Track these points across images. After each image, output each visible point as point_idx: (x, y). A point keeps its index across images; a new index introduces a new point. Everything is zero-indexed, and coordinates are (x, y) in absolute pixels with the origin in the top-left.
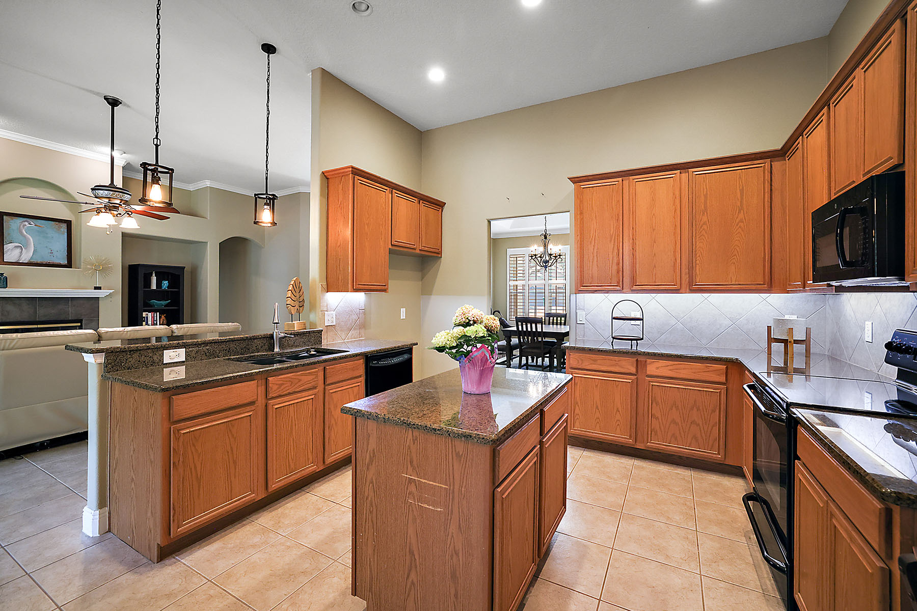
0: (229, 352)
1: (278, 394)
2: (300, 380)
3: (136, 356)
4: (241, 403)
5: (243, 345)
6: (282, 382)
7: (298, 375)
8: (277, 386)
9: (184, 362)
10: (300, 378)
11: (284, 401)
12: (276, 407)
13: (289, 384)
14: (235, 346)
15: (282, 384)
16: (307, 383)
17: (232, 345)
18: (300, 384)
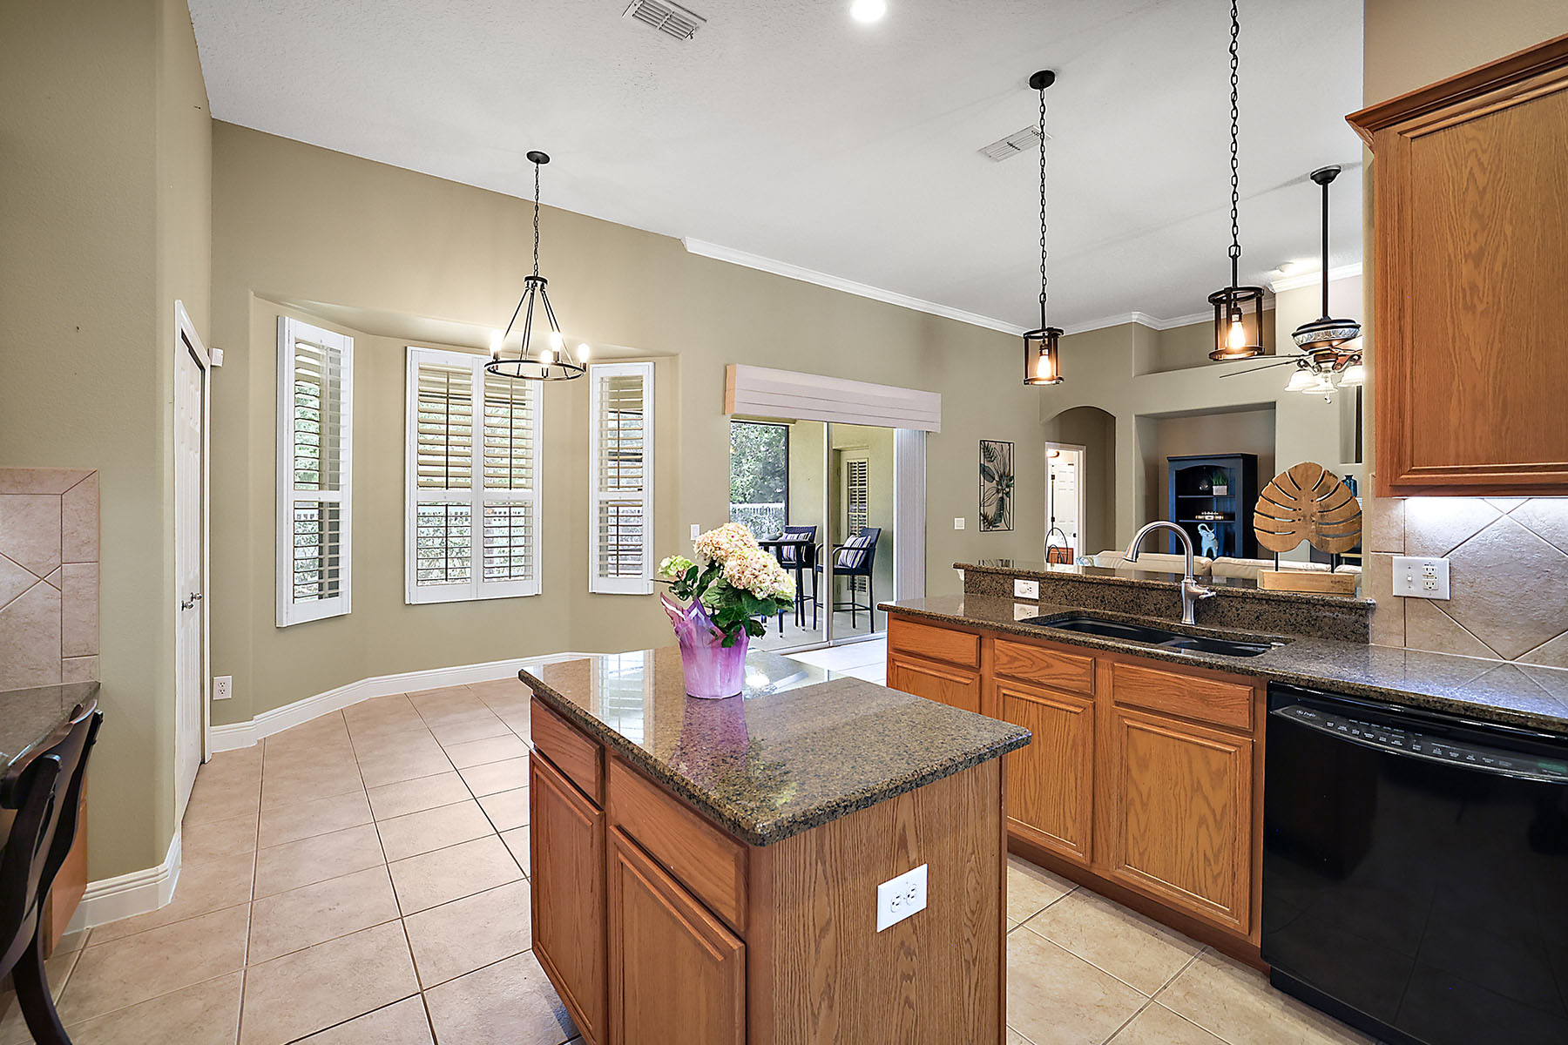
0: (1102, 601)
1: (1008, 671)
2: (1049, 666)
3: (988, 579)
4: (956, 660)
5: (1129, 596)
6: (1015, 655)
7: (1044, 654)
8: (1008, 658)
9: (1037, 600)
10: (1050, 661)
11: (1017, 689)
12: (1005, 691)
13: (1028, 663)
14: (1114, 595)
15: (1015, 659)
16: (1063, 676)
17: (1108, 592)
18: (1047, 672)
